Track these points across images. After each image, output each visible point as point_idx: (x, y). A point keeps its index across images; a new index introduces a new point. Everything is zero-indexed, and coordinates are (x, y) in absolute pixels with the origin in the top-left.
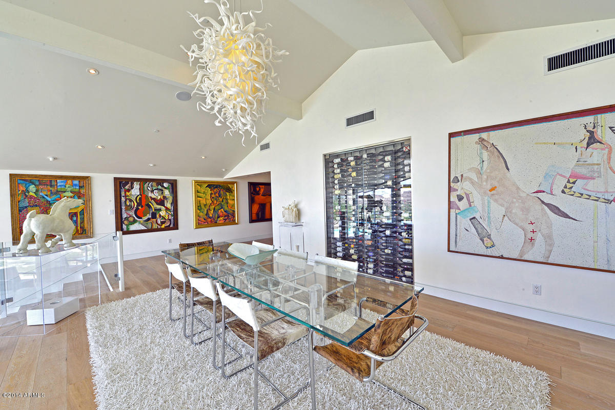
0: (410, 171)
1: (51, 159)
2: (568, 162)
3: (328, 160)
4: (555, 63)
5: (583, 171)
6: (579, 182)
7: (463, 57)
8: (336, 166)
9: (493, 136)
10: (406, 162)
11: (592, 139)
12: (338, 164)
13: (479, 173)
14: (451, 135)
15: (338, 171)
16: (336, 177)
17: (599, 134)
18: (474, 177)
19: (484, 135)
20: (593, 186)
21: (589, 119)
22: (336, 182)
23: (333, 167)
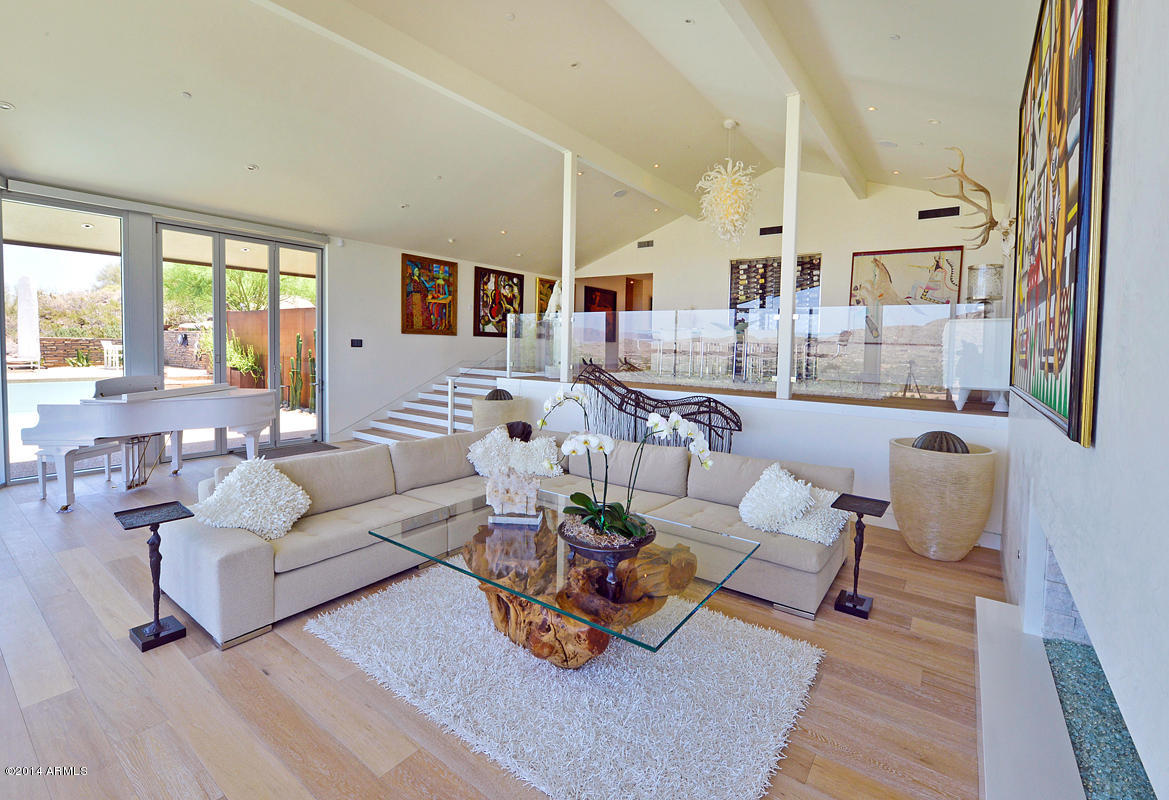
0: (819, 280)
1: (451, 241)
2: (924, 278)
3: (735, 267)
4: (923, 215)
5: (932, 285)
6: (930, 291)
7: (866, 198)
8: (742, 272)
9: (883, 259)
10: (815, 272)
11: (938, 266)
12: (744, 270)
13: (872, 284)
14: (855, 254)
15: (745, 277)
16: (741, 282)
17: (941, 264)
18: (869, 286)
19: (877, 257)
20: (937, 294)
21: (937, 253)
22: (741, 288)
23: (738, 272)
